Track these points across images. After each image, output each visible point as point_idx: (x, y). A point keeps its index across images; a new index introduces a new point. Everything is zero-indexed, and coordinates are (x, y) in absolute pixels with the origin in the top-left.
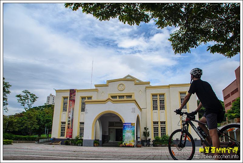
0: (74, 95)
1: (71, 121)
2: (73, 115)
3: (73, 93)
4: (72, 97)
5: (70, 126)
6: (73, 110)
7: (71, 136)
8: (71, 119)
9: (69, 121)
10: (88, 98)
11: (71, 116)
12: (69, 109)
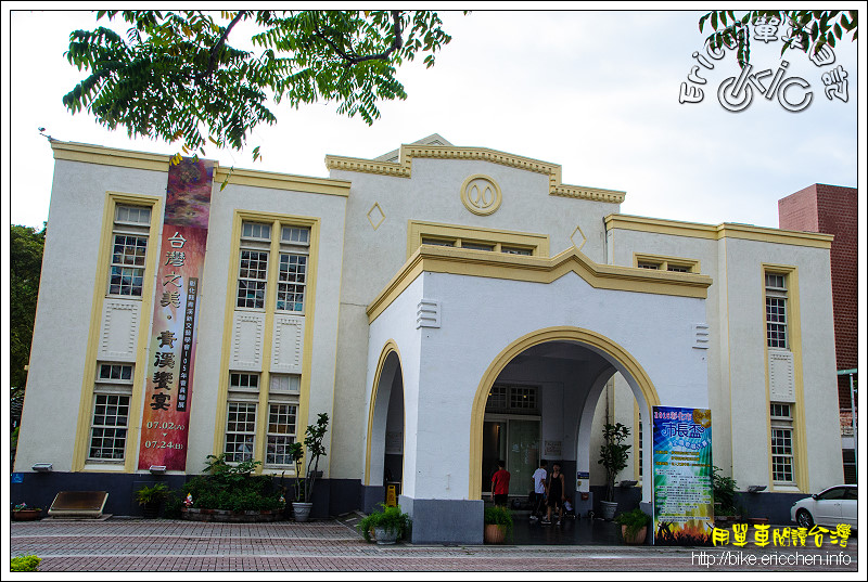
0: (198, 198)
1: (177, 359)
2: (190, 325)
3: (196, 182)
4: (182, 204)
5: (172, 390)
6: (194, 290)
7: (178, 459)
8: (176, 349)
9: (163, 360)
10: (282, 225)
11: (177, 328)
12: (166, 279)
